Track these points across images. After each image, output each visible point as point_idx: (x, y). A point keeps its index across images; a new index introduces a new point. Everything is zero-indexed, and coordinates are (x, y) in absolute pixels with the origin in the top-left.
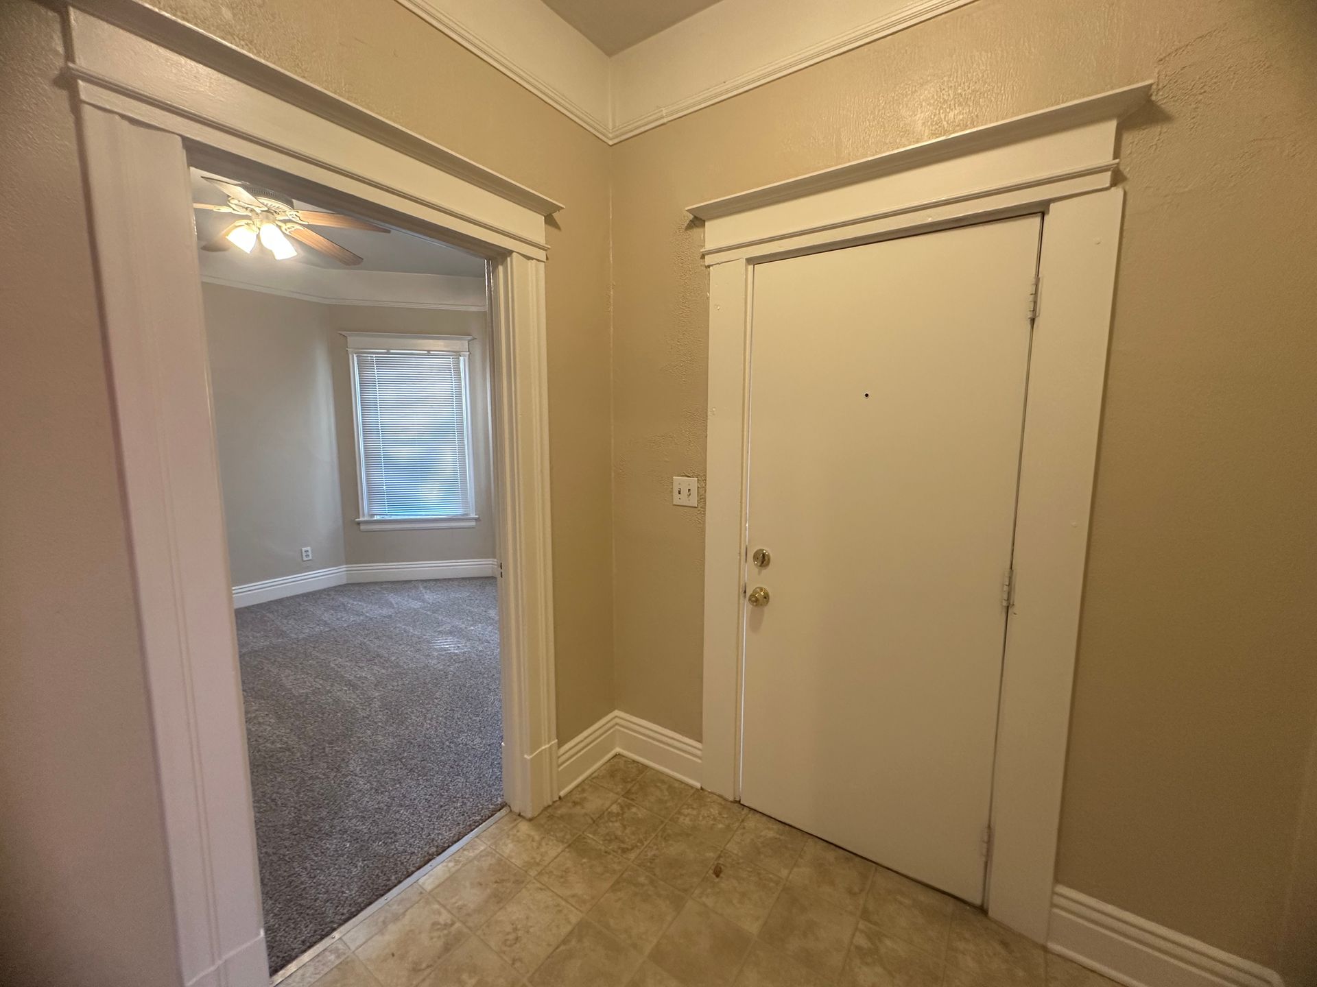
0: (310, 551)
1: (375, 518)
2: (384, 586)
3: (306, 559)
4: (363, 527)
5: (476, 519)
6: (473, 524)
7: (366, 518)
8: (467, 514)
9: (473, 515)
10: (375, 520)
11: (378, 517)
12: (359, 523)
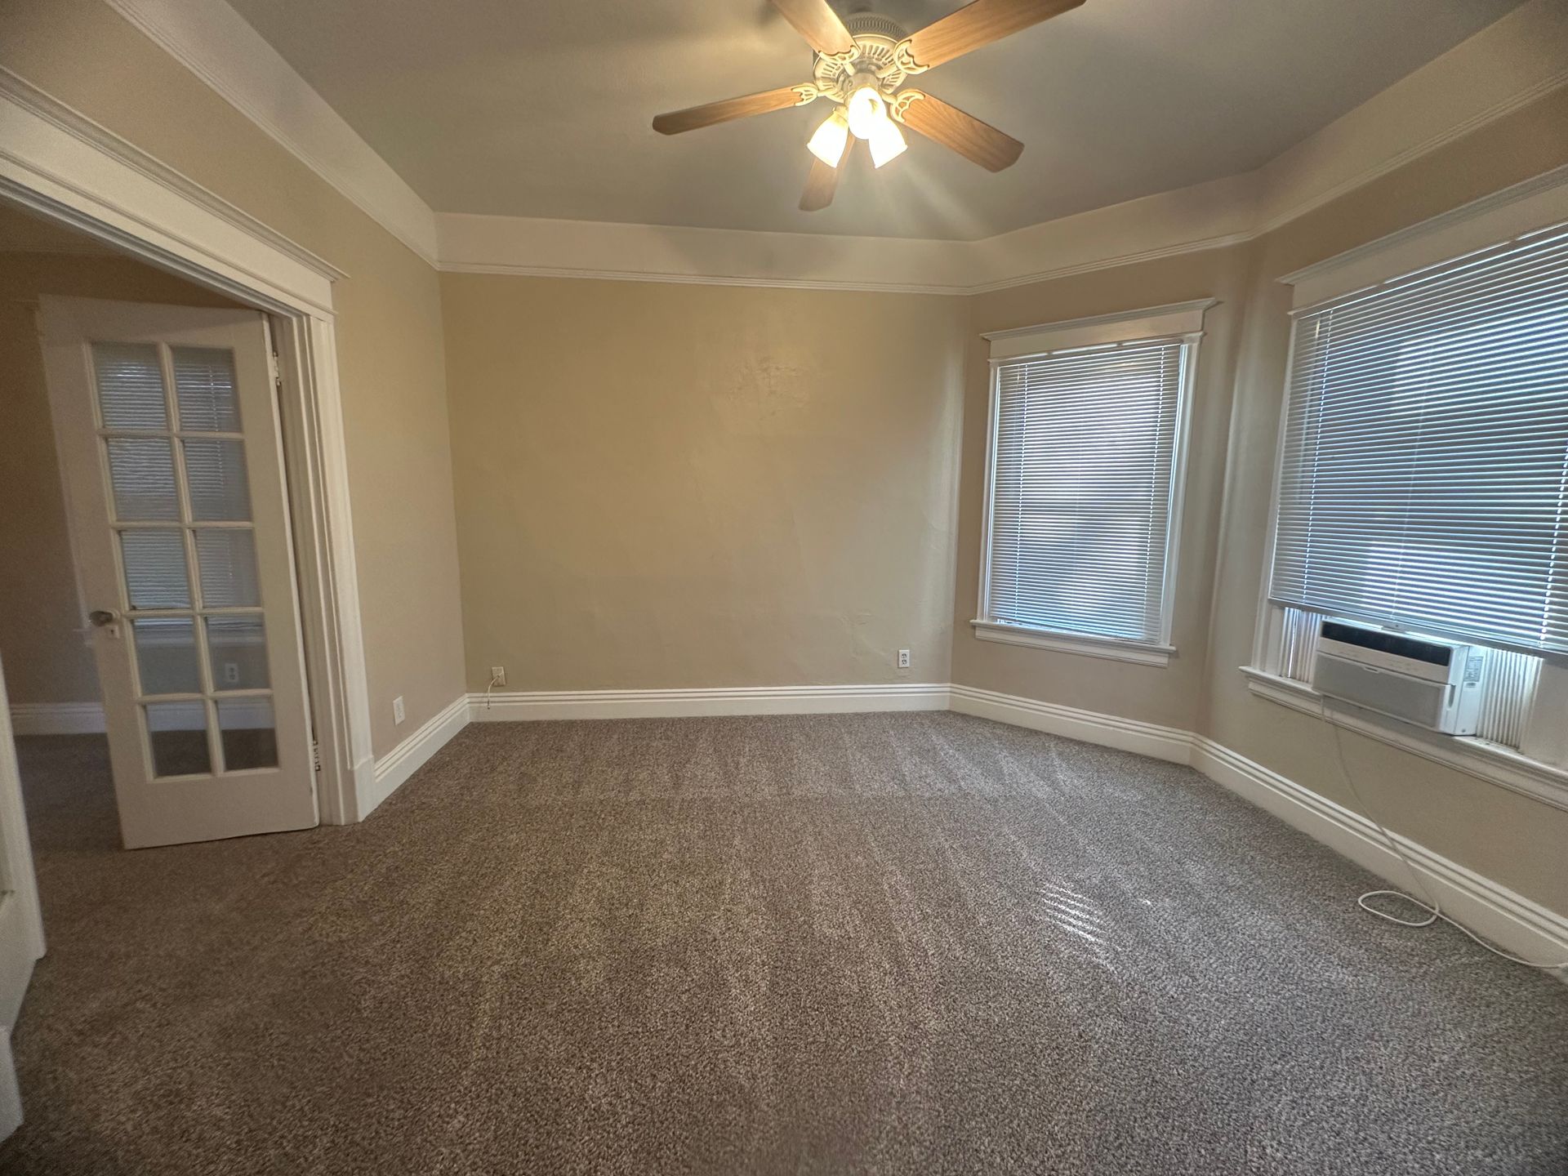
0: (908, 655)
1: (998, 623)
2: (998, 732)
3: (903, 666)
4: (979, 633)
5: (1170, 654)
6: (1163, 660)
7: (985, 621)
8: (1152, 641)
9: (1165, 645)
10: (998, 626)
11: (1003, 623)
12: (974, 627)
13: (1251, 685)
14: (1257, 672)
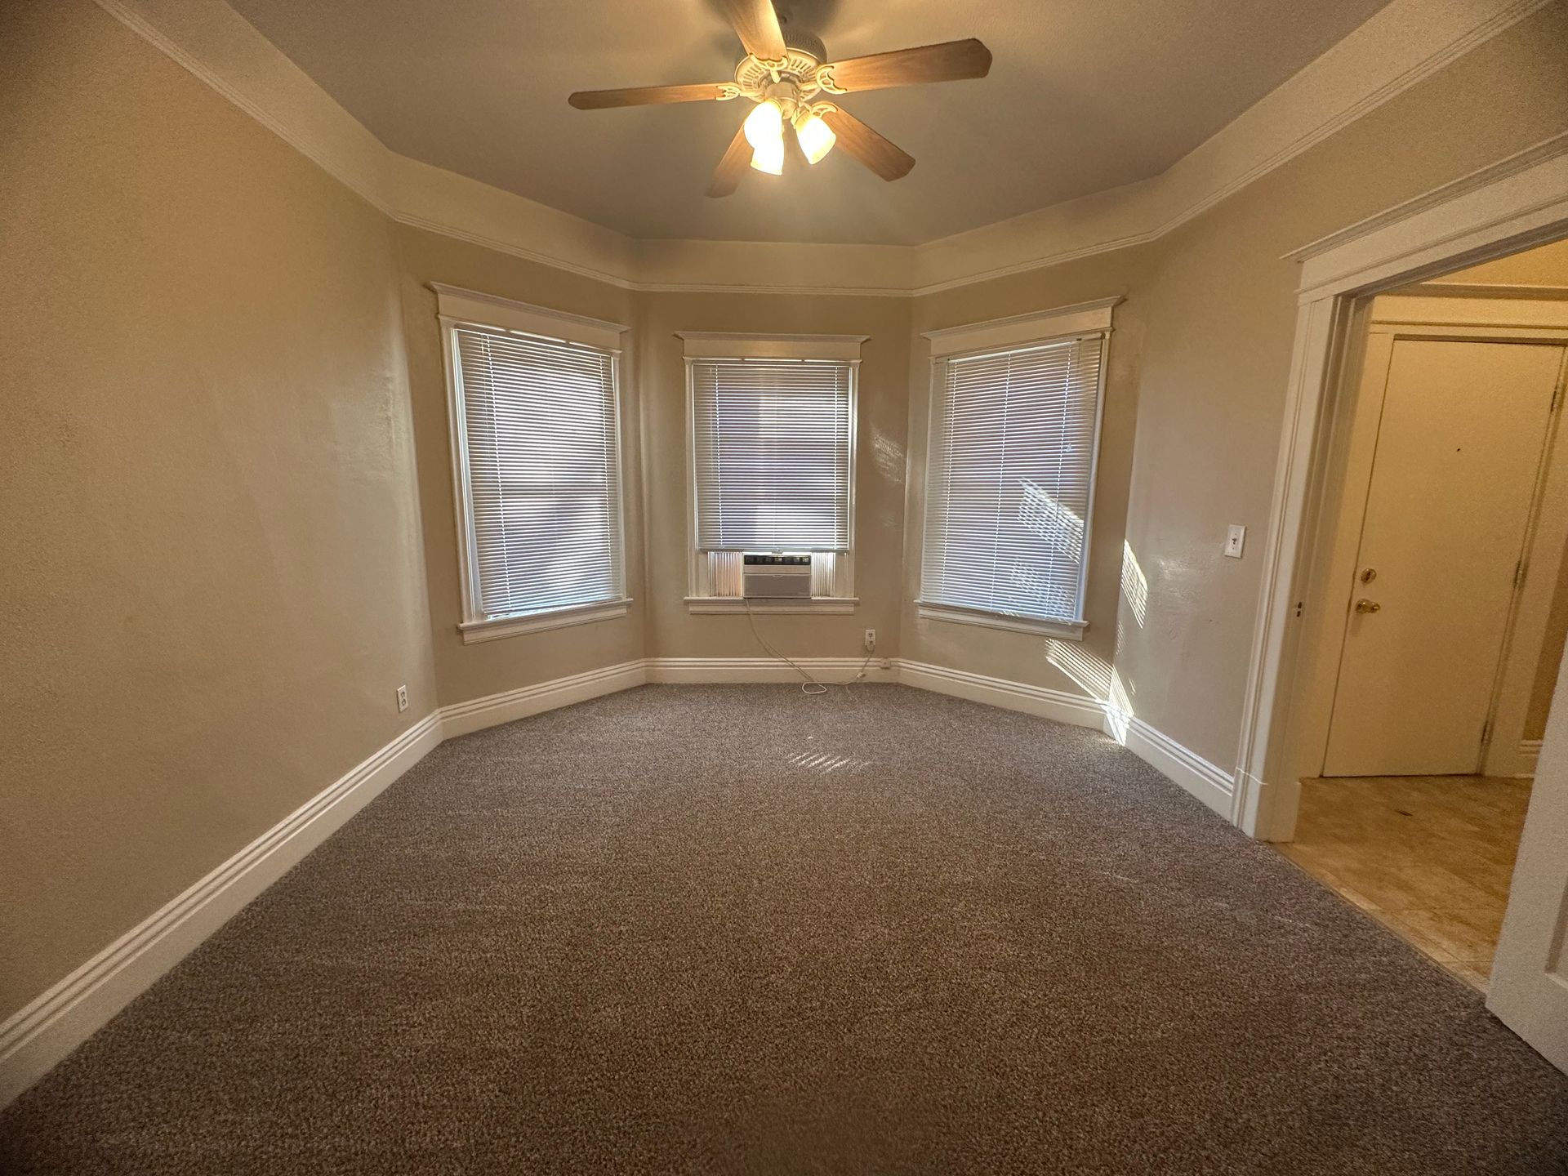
0: (405, 692)
1: (491, 620)
3: (403, 708)
4: (468, 637)
5: (627, 605)
6: (624, 611)
7: (474, 622)
8: (614, 599)
9: (624, 599)
10: (490, 623)
12: (462, 632)
13: (691, 609)
14: (695, 598)
